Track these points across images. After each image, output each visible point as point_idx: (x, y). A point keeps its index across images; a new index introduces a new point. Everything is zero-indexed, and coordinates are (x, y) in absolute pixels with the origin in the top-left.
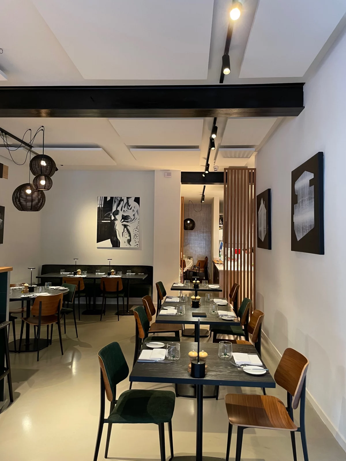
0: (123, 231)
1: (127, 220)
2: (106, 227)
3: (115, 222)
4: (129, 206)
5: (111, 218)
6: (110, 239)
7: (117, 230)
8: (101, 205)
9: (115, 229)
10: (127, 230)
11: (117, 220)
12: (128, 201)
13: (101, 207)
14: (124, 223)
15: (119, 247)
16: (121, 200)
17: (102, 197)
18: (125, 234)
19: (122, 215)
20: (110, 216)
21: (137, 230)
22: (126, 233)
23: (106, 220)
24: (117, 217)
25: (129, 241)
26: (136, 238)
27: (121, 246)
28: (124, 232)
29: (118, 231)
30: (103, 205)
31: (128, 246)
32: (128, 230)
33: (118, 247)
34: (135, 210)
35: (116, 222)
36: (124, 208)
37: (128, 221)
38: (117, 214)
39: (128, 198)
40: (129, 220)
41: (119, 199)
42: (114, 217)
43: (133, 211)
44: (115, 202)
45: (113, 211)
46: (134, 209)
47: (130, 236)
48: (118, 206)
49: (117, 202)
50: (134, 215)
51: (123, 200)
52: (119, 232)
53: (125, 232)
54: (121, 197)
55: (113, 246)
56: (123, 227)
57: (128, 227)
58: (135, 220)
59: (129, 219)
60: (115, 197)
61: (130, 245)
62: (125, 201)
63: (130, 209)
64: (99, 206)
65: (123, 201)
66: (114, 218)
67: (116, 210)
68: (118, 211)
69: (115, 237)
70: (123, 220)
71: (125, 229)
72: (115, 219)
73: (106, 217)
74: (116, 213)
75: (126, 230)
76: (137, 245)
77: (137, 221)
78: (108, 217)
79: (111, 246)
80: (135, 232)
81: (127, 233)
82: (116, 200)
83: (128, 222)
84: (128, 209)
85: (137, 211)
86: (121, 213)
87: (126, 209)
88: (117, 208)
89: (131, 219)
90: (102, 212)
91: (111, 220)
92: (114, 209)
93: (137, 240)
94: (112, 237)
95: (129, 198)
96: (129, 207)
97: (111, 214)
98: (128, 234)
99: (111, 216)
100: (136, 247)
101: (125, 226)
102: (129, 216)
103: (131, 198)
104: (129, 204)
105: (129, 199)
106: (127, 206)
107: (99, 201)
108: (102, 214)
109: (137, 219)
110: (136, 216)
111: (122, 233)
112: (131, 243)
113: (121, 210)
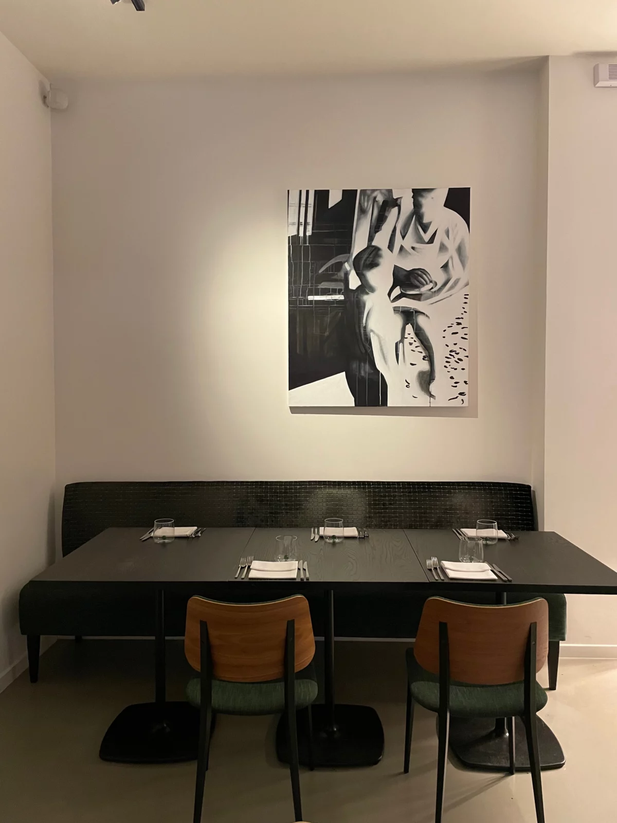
0: (399, 339)
1: (417, 287)
2: (328, 319)
3: (365, 298)
4: (425, 228)
5: (346, 281)
6: (344, 373)
7: (372, 334)
8: (302, 228)
9: (365, 327)
10: (417, 334)
11: (372, 290)
12: (417, 206)
13: (301, 234)
14: (405, 303)
15: (385, 403)
16: (391, 202)
17: (307, 192)
18: (408, 348)
19: (395, 266)
20: (342, 274)
21: (461, 334)
22: (413, 347)
23: (325, 292)
24: (373, 276)
25: (426, 380)
26: (455, 365)
27: (390, 403)
28: (402, 341)
29: (378, 336)
30: (309, 228)
31: (422, 401)
32: (420, 333)
33: (379, 406)
34: (452, 246)
35: (369, 300)
36: (403, 237)
37: (421, 295)
38: (373, 265)
39: (418, 194)
40: (424, 289)
41: (380, 199)
42: (361, 275)
43: (443, 248)
44: (363, 211)
45: (356, 251)
46: (447, 243)
47: (430, 357)
48: (376, 227)
49: (372, 213)
50: (445, 267)
51: (396, 203)
52: (380, 343)
53: (406, 341)
54: (390, 191)
55: (358, 403)
56: (398, 320)
57: (421, 320)
58: (452, 288)
59: (423, 285)
60: (362, 191)
61: (431, 396)
62: (407, 205)
63: (427, 240)
64: (295, 233)
65: (396, 209)
66: (360, 283)
67: (370, 245)
68: (377, 249)
69: (365, 363)
70: (397, 291)
71: (409, 328)
72: (366, 287)
73: (327, 277)
74: (368, 262)
75: (413, 335)
76: (461, 394)
77: (458, 294)
78: (335, 277)
79: (350, 401)
80: (451, 340)
81: (417, 344)
82: (368, 205)
83: (419, 300)
84: (420, 240)
85: (460, 250)
86: (388, 262)
87: (409, 241)
88: (371, 238)
89: (431, 285)
90: (306, 258)
91: (347, 291)
92: (359, 243)
93: (460, 376)
94: (355, 365)
95: (424, 194)
96: (425, 231)
97: (347, 266)
98: (420, 349)
99: (347, 274)
100: (457, 403)
101: (409, 316)
102: (423, 271)
103: (432, 194)
104: (425, 221)
105: (422, 196)
106: (416, 229)
107: (293, 210)
108: (306, 265)
109: (461, 284)
110: (456, 270)
111: (397, 345)
112: (433, 388)
113: (391, 247)
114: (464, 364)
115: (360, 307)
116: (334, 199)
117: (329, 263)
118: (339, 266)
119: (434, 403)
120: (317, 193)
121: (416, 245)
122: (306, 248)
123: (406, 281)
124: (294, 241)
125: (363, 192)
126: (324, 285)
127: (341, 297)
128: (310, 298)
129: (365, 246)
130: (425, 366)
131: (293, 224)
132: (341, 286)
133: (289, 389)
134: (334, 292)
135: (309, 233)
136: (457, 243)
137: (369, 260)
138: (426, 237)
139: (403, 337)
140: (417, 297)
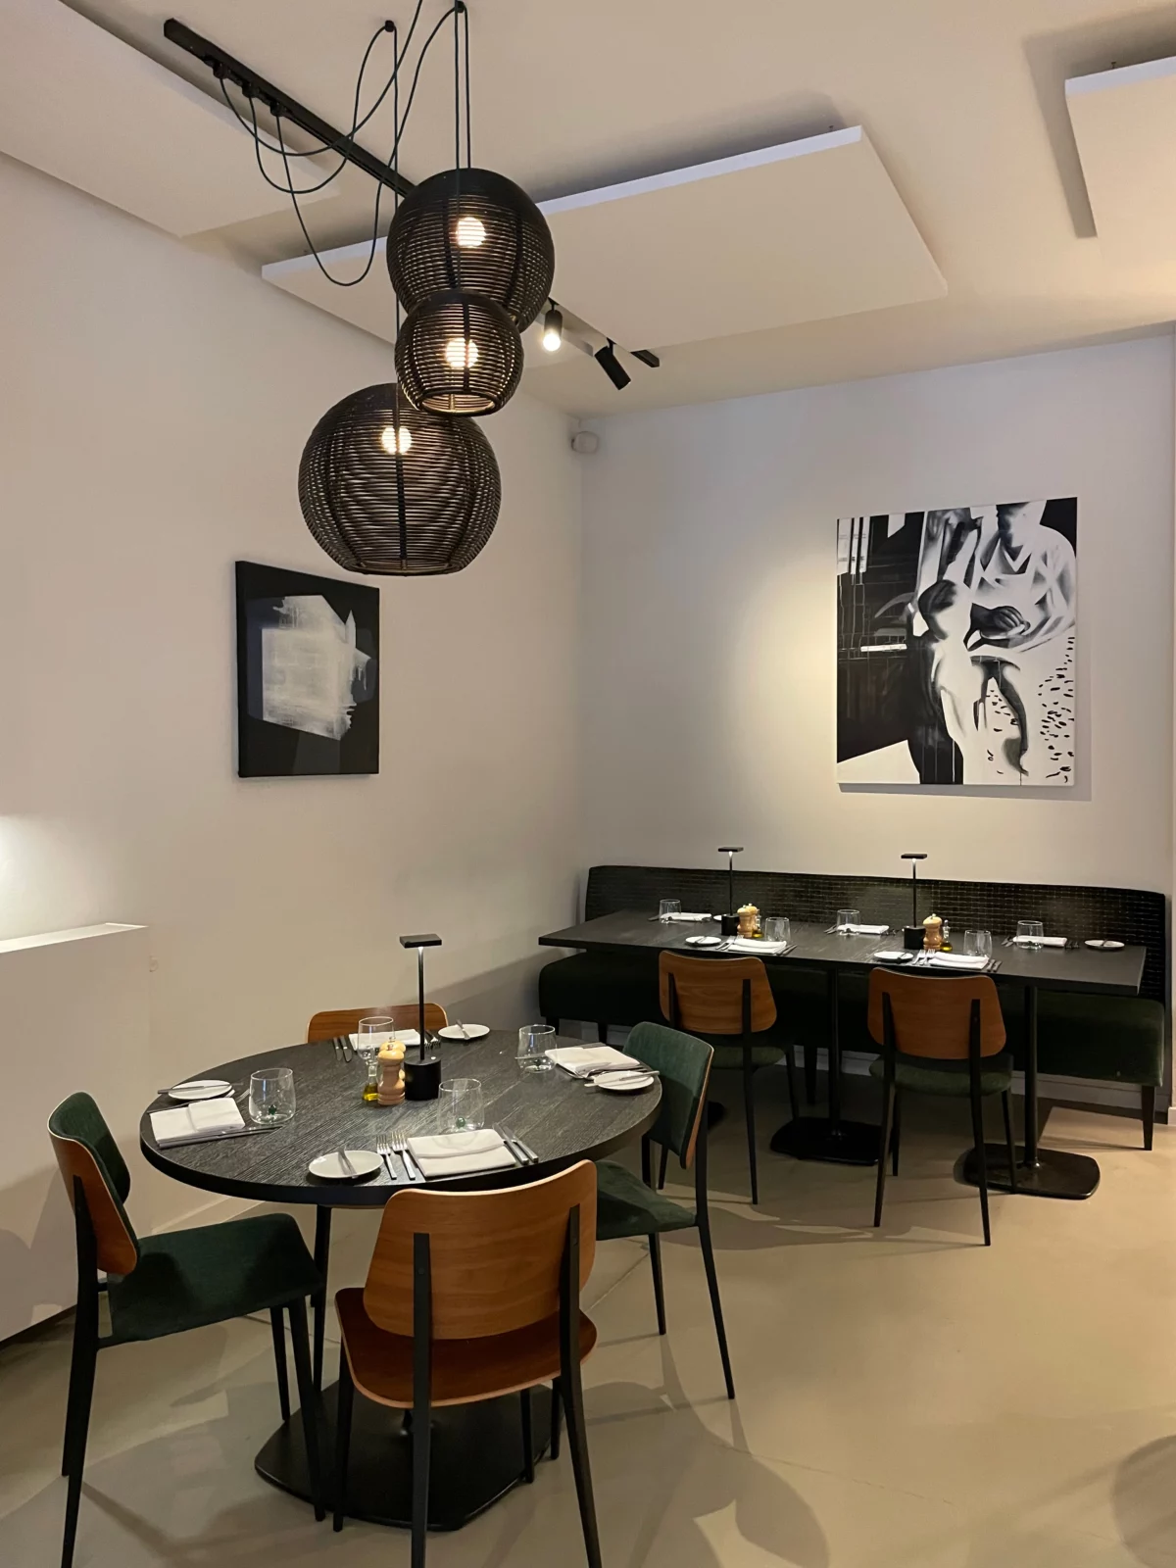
0: (979, 697)
1: (1003, 630)
2: (886, 674)
3: (934, 646)
4: (1015, 554)
5: (910, 627)
6: (906, 742)
7: (942, 692)
8: (854, 565)
9: (934, 683)
10: (1003, 692)
11: (943, 636)
12: (1003, 526)
13: (853, 572)
14: (987, 651)
15: (959, 780)
16: (969, 524)
17: (861, 519)
18: (990, 709)
19: (974, 605)
20: (904, 618)
21: (1064, 689)
22: (997, 708)
23: (882, 641)
24: (943, 619)
25: (1016, 750)
26: (1056, 731)
27: (966, 780)
28: (982, 700)
29: (950, 693)
30: (864, 563)
31: (1011, 777)
32: (1006, 689)
33: (951, 783)
34: (1051, 576)
35: (939, 649)
36: (985, 568)
37: (1008, 640)
38: (945, 604)
39: (1004, 510)
40: (1013, 633)
41: (954, 521)
42: (928, 619)
43: (1038, 578)
44: (931, 538)
45: (922, 588)
46: (1043, 571)
47: (1020, 720)
48: (948, 557)
49: (944, 539)
50: (1042, 603)
51: (975, 525)
52: (953, 702)
53: (989, 700)
54: (967, 511)
55: (924, 780)
56: (978, 674)
57: (1009, 673)
58: (1050, 630)
59: (1011, 627)
60: (930, 513)
61: (1023, 771)
62: (990, 527)
63: (1016, 569)
64: (846, 571)
65: (975, 532)
66: (927, 628)
67: (940, 580)
68: (950, 585)
69: (933, 729)
70: (976, 636)
71: (992, 683)
72: (934, 633)
73: (885, 623)
74: (937, 601)
75: (997, 692)
76: (1064, 769)
77: (1060, 637)
78: (896, 622)
79: (914, 776)
80: (1049, 698)
81: (1003, 703)
82: (938, 530)
83: (1006, 646)
84: (1008, 570)
85: (1062, 580)
86: (965, 600)
87: (993, 572)
88: (942, 571)
89: (1022, 627)
90: (859, 600)
91: (910, 639)
92: (926, 579)
93: (1063, 746)
94: (921, 732)
95: (1013, 510)
96: (1014, 558)
97: (910, 608)
98: (1007, 710)
99: (910, 618)
100: (1059, 781)
101: (991, 668)
102: (1012, 609)
103: (1024, 510)
104: (1015, 544)
105: (1010, 514)
106: (1002, 556)
107: (844, 543)
108: (859, 610)
109: (1063, 624)
110: (1057, 606)
111: (976, 705)
112: (1025, 760)
113: (968, 581)
114: (1069, 729)
115: (927, 658)
116: (895, 525)
117: (893, 602)
118: (902, 607)
119: (1027, 781)
120: (873, 519)
121: (1002, 577)
122: (859, 588)
123: (988, 623)
124: (844, 580)
125: (932, 514)
126: (881, 633)
127: (903, 647)
128: (864, 649)
129: (935, 581)
130: (1014, 732)
131: (844, 560)
132: (903, 632)
133: (839, 761)
134: (894, 640)
135: (863, 570)
136: (1059, 571)
137: (941, 596)
138: (1016, 565)
139: (984, 695)
140: (1003, 644)
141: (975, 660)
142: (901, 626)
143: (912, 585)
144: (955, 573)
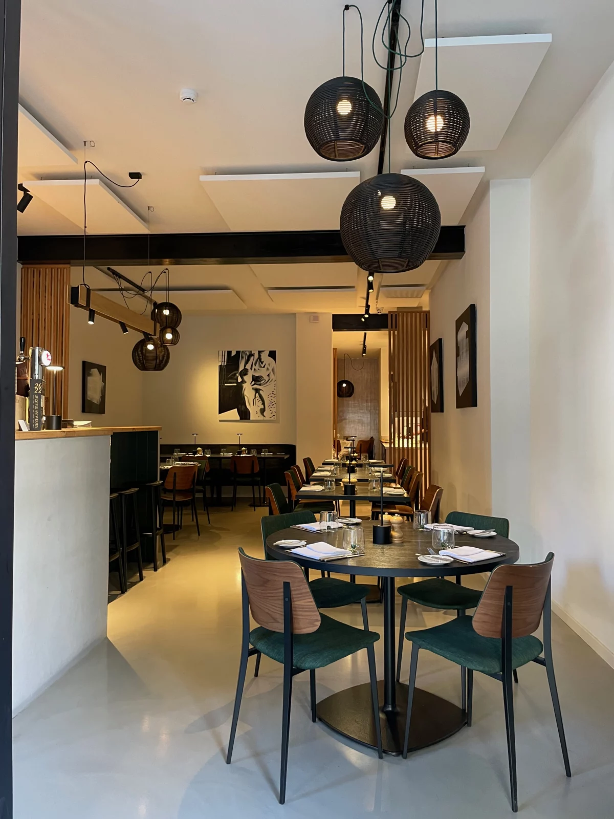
0: (254, 398)
1: (260, 381)
2: (231, 391)
3: (243, 385)
4: (262, 363)
5: (237, 379)
6: (236, 409)
7: (245, 396)
8: (223, 363)
9: (243, 394)
11: (246, 382)
12: (260, 356)
14: (255, 386)
15: (249, 419)
16: (251, 355)
17: (225, 351)
18: (257, 401)
19: (253, 375)
20: (236, 377)
21: (274, 396)
22: (259, 401)
23: (230, 383)
24: (245, 378)
25: (263, 411)
26: (271, 406)
27: (251, 419)
28: (255, 398)
29: (247, 397)
30: (226, 362)
31: (262, 418)
32: (260, 396)
34: (271, 369)
35: (244, 385)
36: (255, 366)
38: (246, 374)
39: (260, 352)
40: (262, 382)
41: (248, 354)
42: (242, 378)
43: (268, 369)
44: (242, 358)
45: (240, 370)
46: (269, 368)
47: (264, 404)
48: (246, 363)
49: (245, 358)
50: (268, 375)
51: (253, 355)
52: (248, 399)
53: (256, 399)
54: (251, 351)
55: (241, 419)
56: (254, 392)
57: (261, 392)
58: (271, 382)
61: (264, 416)
62: (256, 356)
64: (221, 364)
65: (253, 357)
67: (245, 368)
68: (247, 369)
69: (243, 406)
70: (253, 383)
71: (257, 394)
72: (243, 381)
73: (231, 378)
75: (258, 397)
76: (274, 416)
77: (273, 383)
79: (238, 418)
80: (270, 398)
81: (260, 399)
82: (244, 356)
84: (261, 367)
85: (273, 370)
86: (251, 373)
87: (257, 367)
88: (245, 366)
89: (264, 381)
90: (224, 372)
91: (237, 382)
92: (241, 368)
93: (274, 410)
94: (240, 406)
95: (262, 352)
97: (237, 375)
98: (261, 401)
99: (237, 377)
100: (272, 419)
101: (257, 391)
102: (261, 376)
103: (264, 352)
104: (262, 361)
106: (259, 364)
107: (220, 357)
108: (224, 375)
109: (273, 381)
110: (272, 376)
111: (253, 400)
112: (265, 414)
113: (251, 369)
114: (275, 406)
115: (242, 387)
116: (233, 354)
117: (232, 374)
118: (235, 374)
119: (265, 419)
120: (228, 351)
121: (259, 368)
122: (224, 369)
123: (256, 379)
124: (220, 366)
125: (243, 351)
126: (230, 381)
127: (236, 384)
128: (226, 385)
129: (243, 368)
130: (262, 407)
131: (220, 361)
132: (235, 381)
133: (220, 413)
134: (233, 383)
135: (225, 364)
136: (272, 367)
137: (244, 373)
138: (263, 366)
139: (255, 397)
140: (260, 385)
141: (253, 388)
142: (235, 379)
143: (238, 369)
144: (248, 367)
